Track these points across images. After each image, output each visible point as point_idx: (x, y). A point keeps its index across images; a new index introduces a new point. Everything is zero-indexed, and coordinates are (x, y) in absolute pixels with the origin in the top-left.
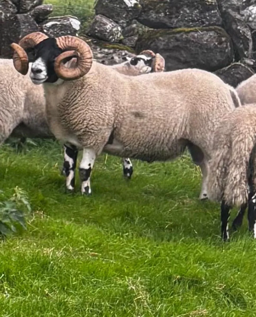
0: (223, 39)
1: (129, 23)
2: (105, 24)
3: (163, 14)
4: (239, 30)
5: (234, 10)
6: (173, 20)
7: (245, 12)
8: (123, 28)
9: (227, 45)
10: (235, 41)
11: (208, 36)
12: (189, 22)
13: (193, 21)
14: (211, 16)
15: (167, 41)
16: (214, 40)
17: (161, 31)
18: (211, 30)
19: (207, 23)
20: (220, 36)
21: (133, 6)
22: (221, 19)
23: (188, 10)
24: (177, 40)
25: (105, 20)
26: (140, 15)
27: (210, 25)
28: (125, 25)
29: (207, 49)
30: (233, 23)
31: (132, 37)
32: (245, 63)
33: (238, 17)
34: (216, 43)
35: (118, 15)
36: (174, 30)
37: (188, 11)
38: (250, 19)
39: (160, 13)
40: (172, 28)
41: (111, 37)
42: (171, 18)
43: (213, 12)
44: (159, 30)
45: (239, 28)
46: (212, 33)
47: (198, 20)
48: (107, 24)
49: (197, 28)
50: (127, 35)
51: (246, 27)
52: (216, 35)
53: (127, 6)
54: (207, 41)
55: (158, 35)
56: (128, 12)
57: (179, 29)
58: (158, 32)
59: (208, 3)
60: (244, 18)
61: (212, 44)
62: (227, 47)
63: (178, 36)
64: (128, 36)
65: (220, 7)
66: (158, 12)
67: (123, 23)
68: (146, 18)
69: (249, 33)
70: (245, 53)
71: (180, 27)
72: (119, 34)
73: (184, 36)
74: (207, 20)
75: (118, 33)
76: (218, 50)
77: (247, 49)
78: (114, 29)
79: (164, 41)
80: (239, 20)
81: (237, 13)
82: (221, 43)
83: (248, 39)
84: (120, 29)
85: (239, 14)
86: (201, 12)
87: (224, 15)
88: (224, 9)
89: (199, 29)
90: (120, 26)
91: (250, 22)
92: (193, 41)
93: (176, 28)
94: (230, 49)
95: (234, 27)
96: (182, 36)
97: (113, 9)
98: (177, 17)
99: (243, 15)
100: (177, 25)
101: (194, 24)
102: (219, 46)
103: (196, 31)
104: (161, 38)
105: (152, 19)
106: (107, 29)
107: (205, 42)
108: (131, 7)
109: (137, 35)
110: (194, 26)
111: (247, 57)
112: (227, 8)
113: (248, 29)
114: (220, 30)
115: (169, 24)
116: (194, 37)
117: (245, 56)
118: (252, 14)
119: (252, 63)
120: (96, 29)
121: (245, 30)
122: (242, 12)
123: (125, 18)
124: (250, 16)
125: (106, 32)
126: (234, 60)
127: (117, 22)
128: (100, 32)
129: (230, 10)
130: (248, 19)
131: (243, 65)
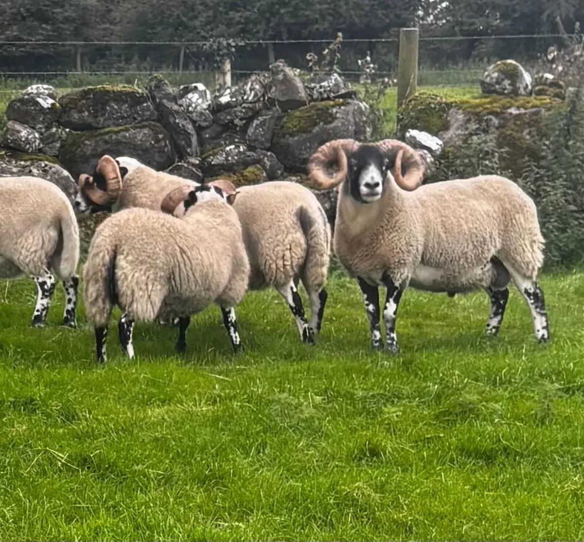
0: (161, 136)
1: (48, 128)
2: (19, 132)
3: (86, 113)
4: (178, 123)
5: (169, 100)
6: (98, 119)
7: (184, 101)
8: (41, 134)
9: (165, 143)
10: (175, 137)
11: (141, 134)
12: (118, 120)
13: (122, 118)
14: (143, 110)
15: (93, 145)
16: (150, 139)
17: (87, 133)
18: (144, 127)
19: (139, 119)
20: (156, 133)
21: (50, 106)
22: (156, 113)
23: (116, 104)
24: (106, 142)
25: (18, 127)
26: (60, 117)
27: (143, 121)
28: (43, 130)
29: (142, 150)
30: (170, 116)
31: (54, 144)
32: (188, 163)
33: (176, 107)
34: (153, 142)
35: (33, 118)
36: (102, 131)
37: (116, 107)
38: (190, 109)
39: (83, 112)
40: (100, 129)
41: (28, 146)
42: (96, 117)
43: (145, 105)
44: (84, 132)
45: (177, 121)
46: (146, 131)
47: (129, 117)
48: (21, 132)
49: (128, 126)
50: (46, 142)
51: (186, 119)
52: (151, 132)
53: (42, 107)
54: (141, 140)
55: (84, 138)
56: (45, 114)
57: (107, 130)
58: (84, 135)
59: (138, 95)
60: (182, 108)
61: (148, 144)
62: (166, 146)
63: (107, 137)
64: (48, 144)
65: (154, 98)
66: (81, 111)
67: (41, 128)
68: (67, 119)
69: (190, 126)
70: (188, 150)
71: (109, 126)
72: (38, 141)
73: (114, 137)
74: (139, 115)
75: (35, 141)
76: (156, 150)
77: (190, 146)
78: (30, 137)
79: (91, 145)
80: (177, 112)
81: (173, 104)
82: (158, 141)
83: (189, 134)
84: (37, 135)
85: (176, 103)
86: (131, 107)
87: (159, 107)
88: (158, 100)
89: (131, 128)
90: (38, 132)
91: (191, 112)
92: (125, 143)
93: (104, 128)
94: (169, 147)
95: (172, 120)
96: (111, 136)
97: (27, 113)
98: (103, 115)
99: (181, 106)
100: (105, 125)
101: (125, 121)
102: (156, 145)
103: (127, 130)
104: (87, 142)
105: (74, 120)
106: (21, 137)
107: (139, 143)
108: (48, 108)
109: (59, 142)
110: (125, 124)
111: (192, 156)
112: (161, 99)
113: (188, 121)
114: (155, 126)
115: (95, 125)
116: (125, 137)
117: (188, 154)
118: (192, 103)
119: (197, 162)
120: (9, 139)
121: (184, 123)
122: (180, 102)
123: (43, 122)
124: (190, 105)
125: (21, 140)
126: (177, 160)
127: (33, 128)
128: (13, 141)
129: (165, 101)
130: (188, 109)
131: (186, 165)
